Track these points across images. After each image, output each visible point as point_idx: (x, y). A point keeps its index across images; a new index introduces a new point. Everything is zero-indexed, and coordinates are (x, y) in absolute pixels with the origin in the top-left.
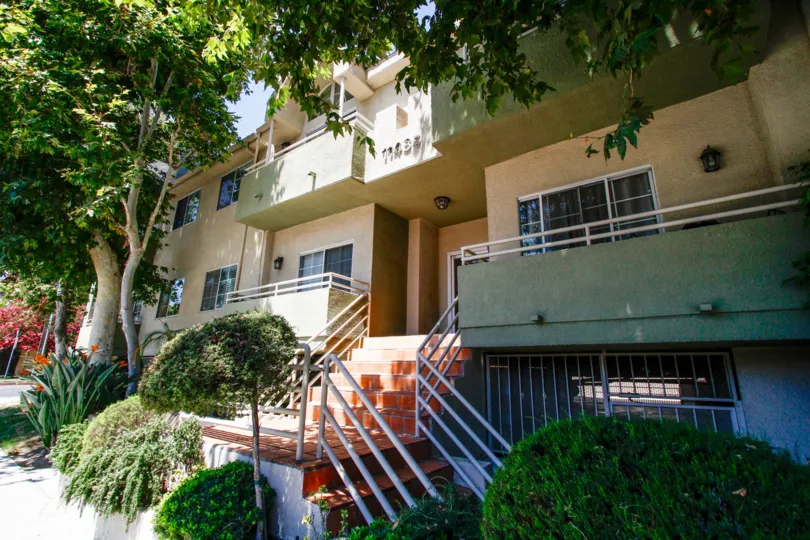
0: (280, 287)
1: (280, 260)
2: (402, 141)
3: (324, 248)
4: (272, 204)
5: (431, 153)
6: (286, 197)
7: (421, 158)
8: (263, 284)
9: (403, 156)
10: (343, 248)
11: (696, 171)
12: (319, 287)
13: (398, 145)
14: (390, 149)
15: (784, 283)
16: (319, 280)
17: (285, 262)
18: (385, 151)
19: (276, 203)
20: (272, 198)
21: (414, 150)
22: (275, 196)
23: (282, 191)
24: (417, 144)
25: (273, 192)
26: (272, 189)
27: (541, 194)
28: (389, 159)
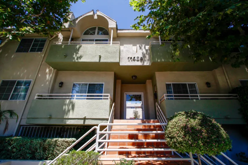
0: (77, 96)
1: (61, 84)
2: (136, 57)
3: (88, 83)
4: (74, 61)
5: (147, 63)
6: (82, 60)
7: (143, 64)
8: (50, 93)
9: (136, 61)
10: (100, 84)
11: (205, 87)
12: (85, 99)
13: (134, 58)
14: (131, 58)
15: (238, 109)
16: (85, 96)
17: (64, 85)
18: (129, 57)
19: (77, 61)
20: (74, 58)
21: (140, 61)
22: (76, 58)
23: (81, 57)
24: (142, 59)
25: (74, 56)
26: (74, 55)
27: (171, 83)
28: (130, 60)
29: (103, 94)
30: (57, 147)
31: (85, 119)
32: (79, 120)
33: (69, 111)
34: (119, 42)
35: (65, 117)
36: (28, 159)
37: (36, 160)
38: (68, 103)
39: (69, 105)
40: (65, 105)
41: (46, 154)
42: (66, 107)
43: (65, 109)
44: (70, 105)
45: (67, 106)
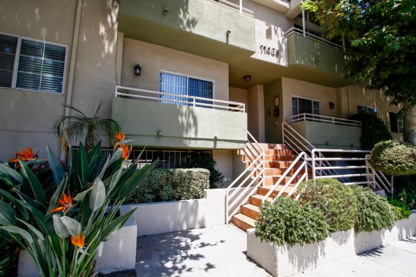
2: (271, 47)
3: (188, 76)
4: (182, 27)
5: (283, 63)
6: (198, 31)
7: (279, 62)
9: (270, 55)
11: (328, 107)
13: (269, 48)
14: (265, 47)
18: (262, 46)
19: (188, 30)
20: (181, 22)
21: (276, 56)
22: (185, 22)
23: (193, 23)
24: (278, 53)
25: (181, 16)
26: (180, 13)
27: (298, 97)
28: (263, 51)
29: (213, 100)
30: (193, 181)
31: (215, 140)
32: (208, 142)
33: (189, 125)
34: (252, 12)
35: (185, 136)
36: (149, 202)
37: (164, 202)
38: (186, 111)
39: (187, 117)
40: (182, 115)
41: (178, 192)
42: (184, 118)
43: (182, 123)
44: (189, 116)
45: (186, 117)
